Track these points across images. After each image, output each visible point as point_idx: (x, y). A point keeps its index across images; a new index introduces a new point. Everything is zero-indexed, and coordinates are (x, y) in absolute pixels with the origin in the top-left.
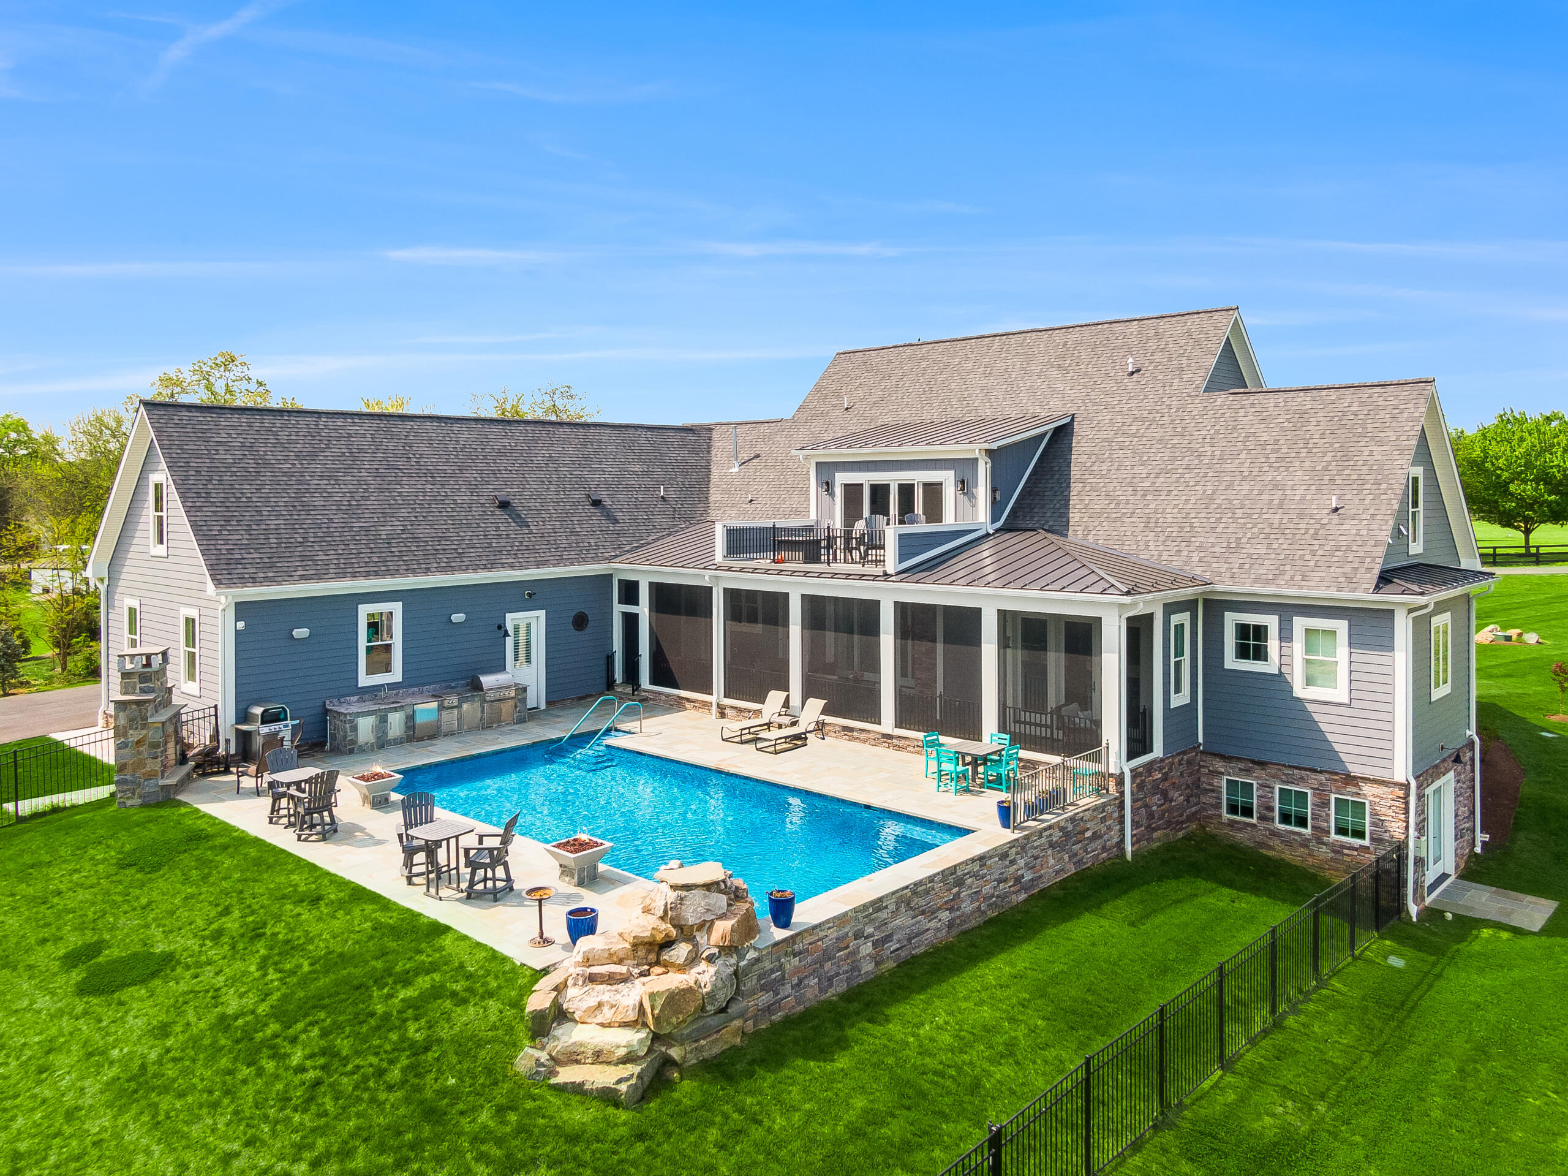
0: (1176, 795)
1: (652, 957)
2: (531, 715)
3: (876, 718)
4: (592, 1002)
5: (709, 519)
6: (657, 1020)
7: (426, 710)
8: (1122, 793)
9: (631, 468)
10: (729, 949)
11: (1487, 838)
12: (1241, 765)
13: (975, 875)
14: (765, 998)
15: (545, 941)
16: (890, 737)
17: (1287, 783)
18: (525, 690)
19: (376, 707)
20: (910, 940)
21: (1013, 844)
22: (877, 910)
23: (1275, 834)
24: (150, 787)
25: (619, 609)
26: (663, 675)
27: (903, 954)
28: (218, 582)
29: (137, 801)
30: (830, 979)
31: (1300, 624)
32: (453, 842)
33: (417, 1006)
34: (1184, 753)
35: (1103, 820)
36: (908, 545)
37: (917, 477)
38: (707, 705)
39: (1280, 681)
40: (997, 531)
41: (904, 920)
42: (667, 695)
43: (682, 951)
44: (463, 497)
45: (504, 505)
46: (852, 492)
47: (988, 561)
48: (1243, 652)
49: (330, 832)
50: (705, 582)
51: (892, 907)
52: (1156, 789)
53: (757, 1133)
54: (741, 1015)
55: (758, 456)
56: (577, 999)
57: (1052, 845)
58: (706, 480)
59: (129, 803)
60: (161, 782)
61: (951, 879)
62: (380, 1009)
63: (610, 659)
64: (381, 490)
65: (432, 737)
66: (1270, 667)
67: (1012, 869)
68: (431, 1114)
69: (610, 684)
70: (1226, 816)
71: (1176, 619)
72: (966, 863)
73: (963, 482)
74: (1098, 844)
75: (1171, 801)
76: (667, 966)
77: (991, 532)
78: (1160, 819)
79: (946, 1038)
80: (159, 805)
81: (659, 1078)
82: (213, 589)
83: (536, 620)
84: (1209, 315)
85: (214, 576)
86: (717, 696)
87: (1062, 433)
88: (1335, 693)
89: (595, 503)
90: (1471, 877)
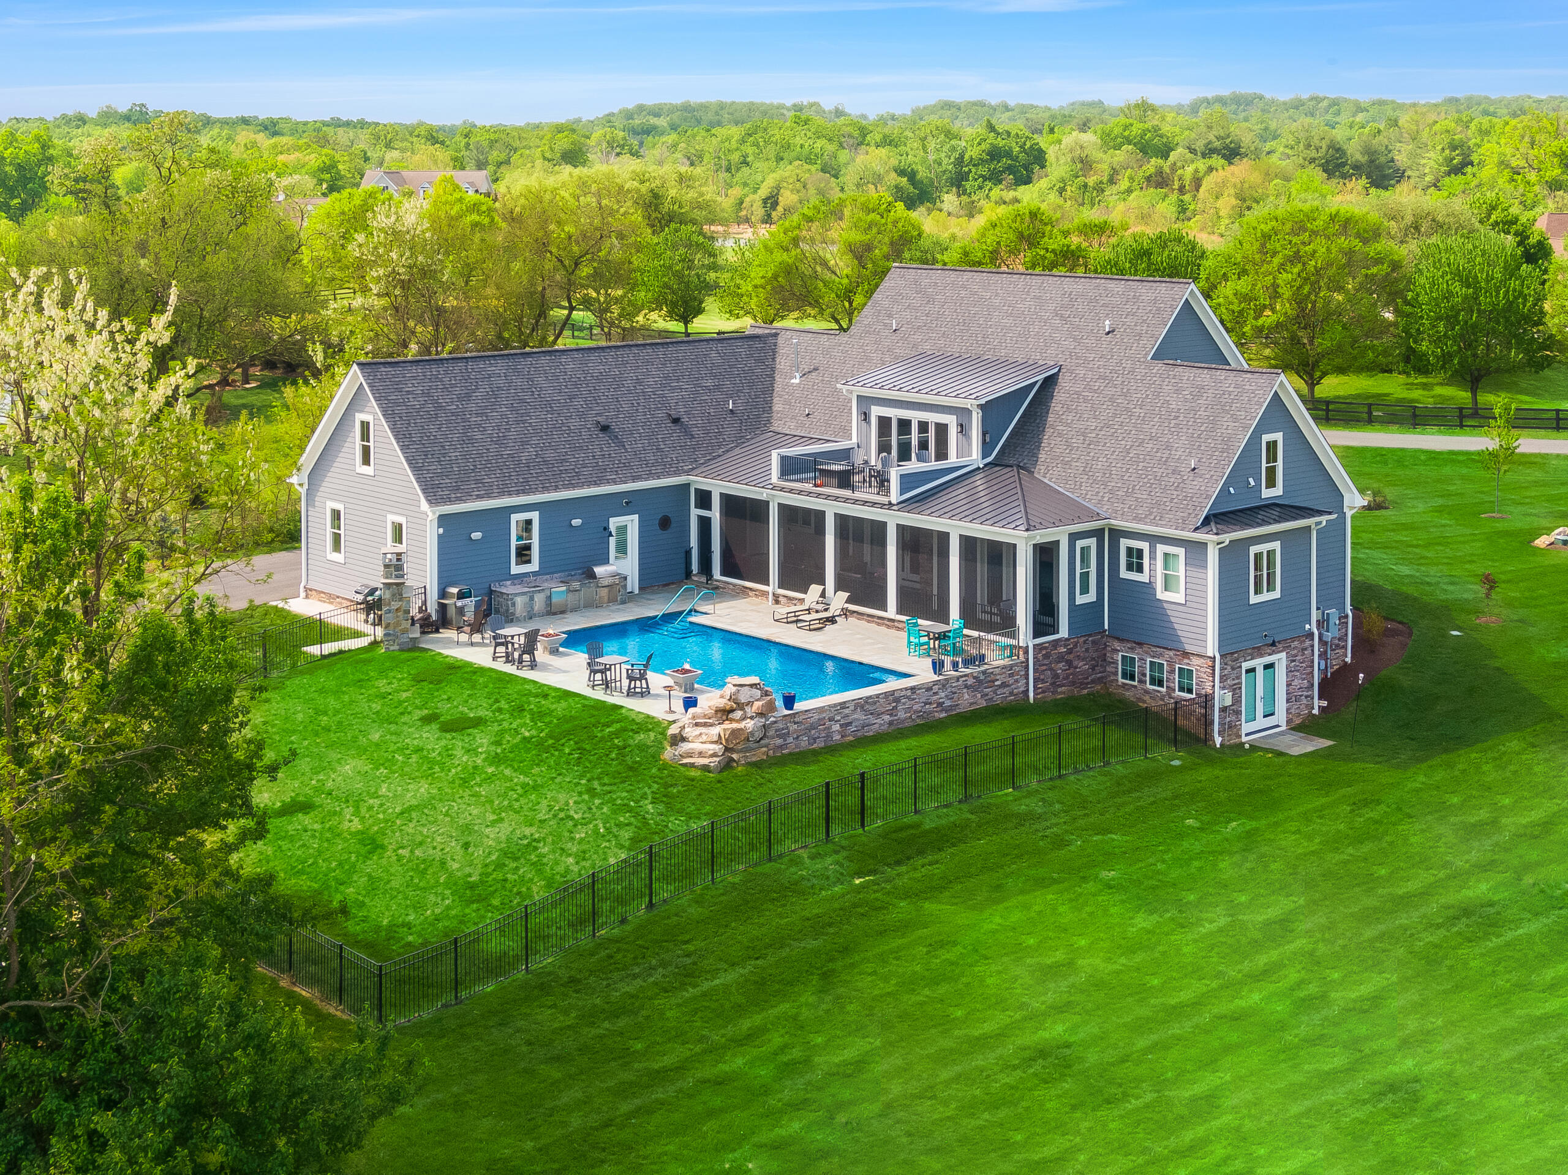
0: (1081, 664)
1: (724, 718)
2: (629, 598)
3: (883, 607)
4: (697, 733)
5: (772, 429)
6: (727, 740)
7: (559, 591)
8: (1027, 660)
9: (704, 383)
10: (761, 714)
11: (1325, 703)
12: (1129, 645)
13: (908, 697)
14: (779, 741)
15: (671, 712)
16: (893, 620)
17: (1153, 657)
18: (625, 578)
19: (527, 590)
20: (863, 727)
21: (936, 683)
22: (842, 708)
23: (1147, 692)
24: (404, 639)
25: (695, 512)
26: (731, 568)
27: (859, 734)
28: (430, 502)
29: (397, 647)
30: (815, 739)
31: (1161, 549)
32: (618, 666)
33: (617, 734)
34: (1090, 635)
35: (1011, 675)
36: (908, 482)
37: (933, 418)
38: (765, 594)
39: (1150, 586)
40: (986, 465)
41: (859, 716)
42: (735, 585)
43: (738, 714)
44: (574, 423)
45: (605, 428)
46: (884, 423)
47: (981, 488)
48: (1130, 568)
49: (533, 665)
50: (764, 497)
51: (852, 708)
52: (1061, 658)
54: (766, 746)
55: (816, 369)
56: (689, 732)
57: (966, 686)
58: (769, 390)
59: (392, 648)
60: (411, 636)
61: (891, 698)
62: (599, 735)
63: (688, 553)
64: (518, 422)
65: (563, 612)
66: (1144, 577)
67: (935, 698)
68: (632, 769)
69: (688, 574)
70: (1121, 680)
71: (1080, 544)
72: (901, 690)
73: (962, 426)
74: (1006, 690)
75: (1076, 668)
76: (732, 720)
77: (981, 466)
78: (1064, 679)
80: (410, 650)
81: (728, 765)
82: (424, 505)
83: (632, 523)
84: (1172, 285)
85: (426, 497)
86: (773, 586)
87: (1050, 382)
88: (1178, 597)
89: (676, 420)
90: (1295, 724)
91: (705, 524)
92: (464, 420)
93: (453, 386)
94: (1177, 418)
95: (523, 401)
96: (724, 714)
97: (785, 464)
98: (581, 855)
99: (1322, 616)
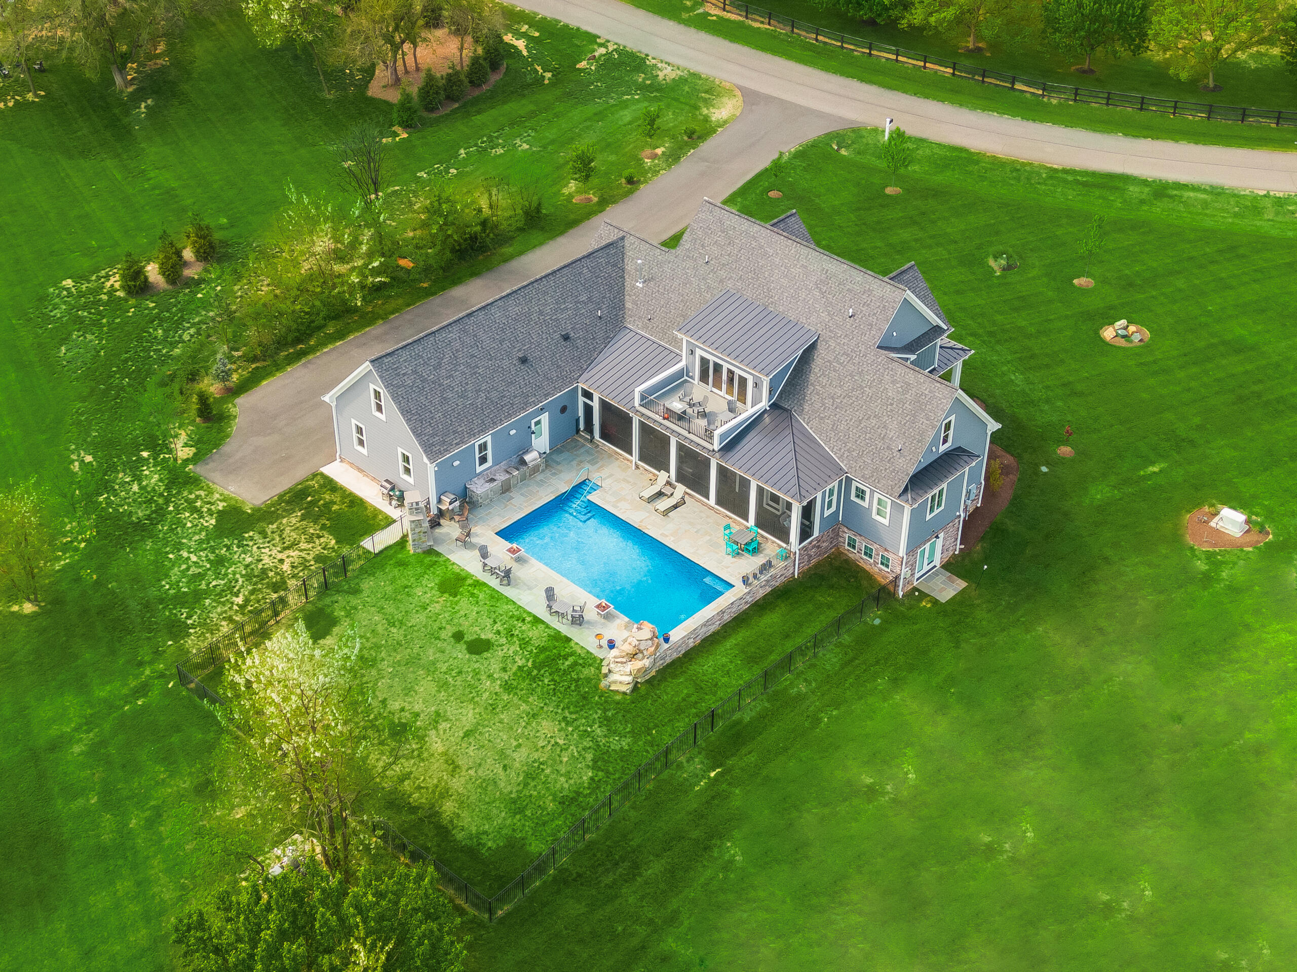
0: (825, 544)
1: (632, 658)
3: (708, 496)
4: (618, 669)
5: (626, 324)
6: (635, 673)
8: (795, 557)
9: (582, 300)
10: (653, 654)
11: (963, 546)
12: (853, 533)
14: (662, 662)
15: (602, 650)
16: (713, 509)
17: (867, 544)
19: (488, 486)
22: (696, 630)
23: (862, 558)
24: (425, 546)
25: (581, 400)
26: (606, 438)
28: (429, 459)
29: (420, 550)
30: (680, 651)
31: (877, 495)
33: (572, 667)
34: (831, 528)
35: (786, 569)
38: (630, 460)
39: (868, 510)
40: (770, 407)
41: (704, 630)
42: (609, 447)
43: (640, 655)
44: (506, 363)
45: (524, 360)
46: (704, 363)
48: (857, 497)
49: (509, 581)
50: (629, 412)
52: (814, 547)
53: (660, 701)
54: (655, 667)
55: (653, 282)
56: (613, 668)
58: (620, 292)
62: (562, 667)
63: (578, 420)
64: (472, 375)
65: (509, 489)
66: (865, 504)
67: (744, 600)
68: (584, 698)
69: (578, 431)
70: (847, 547)
73: (756, 383)
74: (783, 578)
75: (822, 547)
76: (637, 660)
78: (815, 556)
79: (711, 670)
80: (429, 552)
81: (635, 686)
82: (426, 460)
83: (545, 418)
84: (894, 289)
85: (427, 456)
86: (635, 457)
87: (812, 347)
88: (886, 522)
89: (566, 338)
90: (947, 566)
91: (588, 410)
92: (440, 385)
93: (429, 359)
94: (892, 404)
95: (473, 356)
96: (633, 656)
97: (643, 398)
98: (568, 775)
99: (969, 492)
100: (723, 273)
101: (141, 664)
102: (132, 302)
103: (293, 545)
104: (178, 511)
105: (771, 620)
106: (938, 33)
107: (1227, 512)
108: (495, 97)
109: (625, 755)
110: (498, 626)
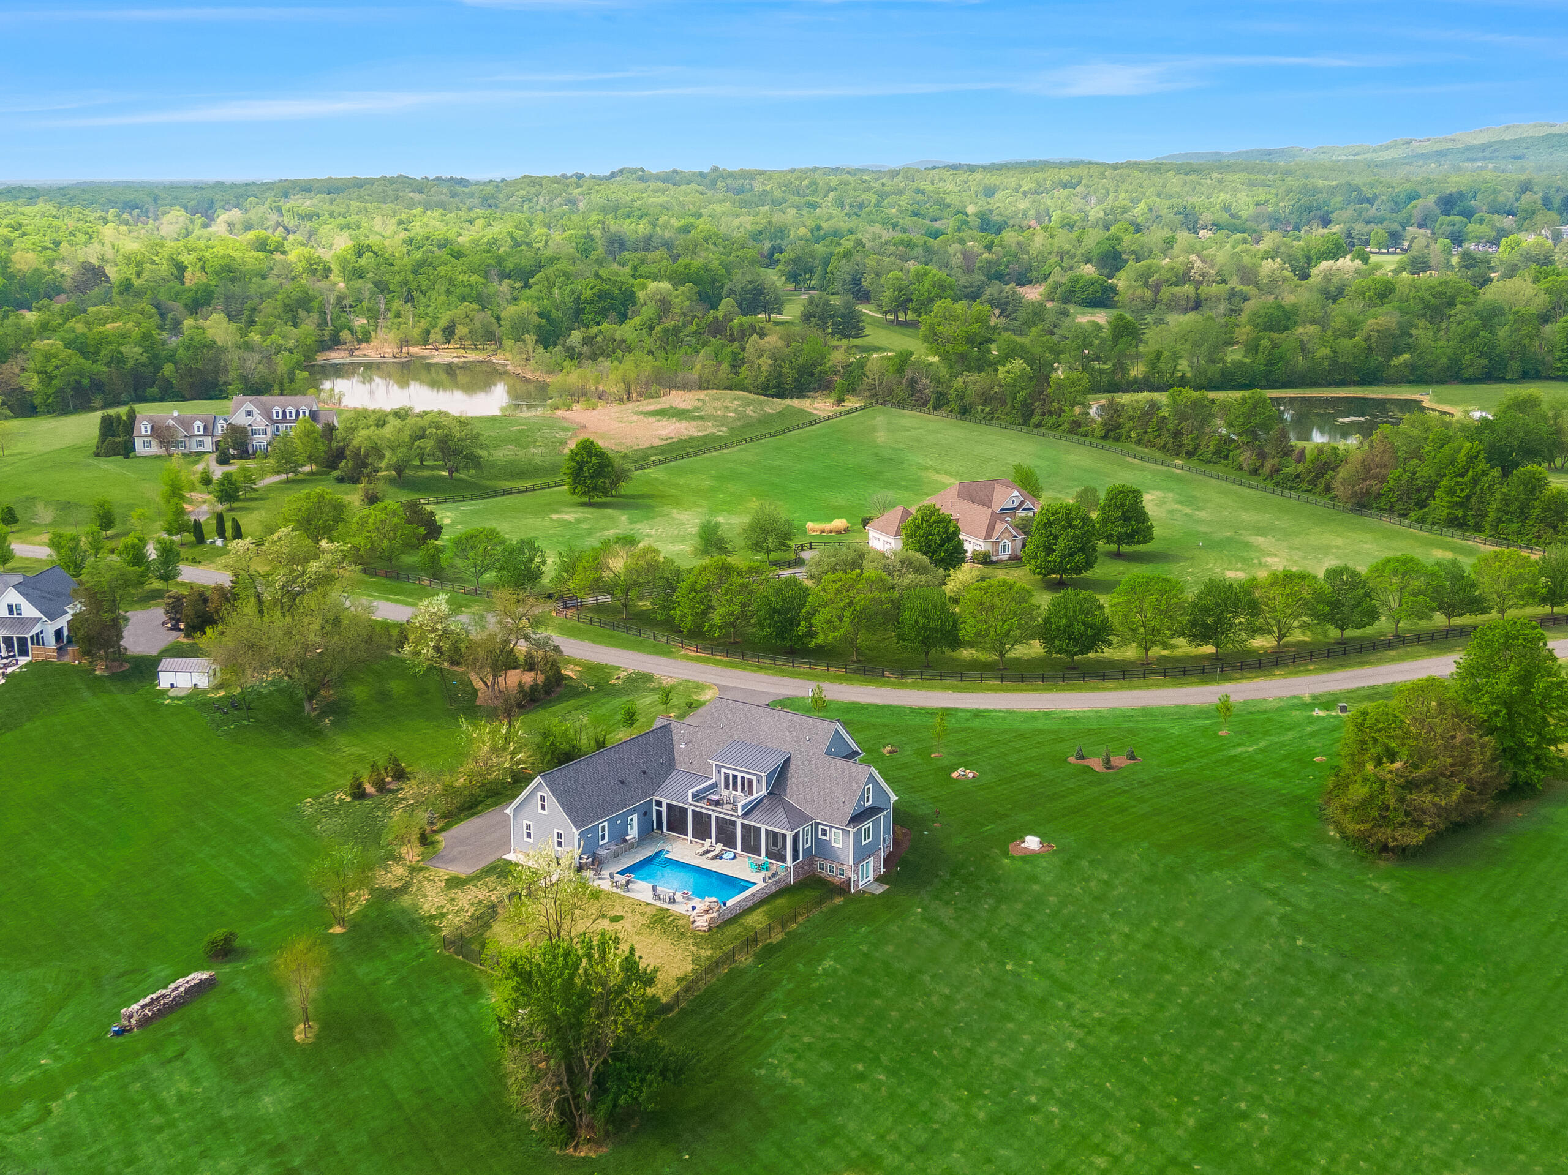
0: (806, 867)
2: (638, 850)
4: (699, 919)
5: (677, 768)
6: (709, 921)
7: (615, 848)
8: (791, 870)
10: (718, 910)
11: (885, 870)
12: (822, 860)
13: (758, 894)
14: (723, 917)
15: (687, 910)
16: (740, 854)
17: (830, 864)
19: (606, 851)
21: (766, 886)
22: (740, 902)
23: (828, 875)
25: (655, 808)
27: (744, 909)
28: (576, 828)
30: (733, 914)
31: (833, 830)
34: (809, 857)
35: (787, 877)
37: (746, 776)
38: (686, 840)
39: (829, 842)
40: (768, 796)
42: (673, 835)
44: (612, 783)
45: (622, 782)
46: (727, 775)
47: (767, 808)
48: (822, 836)
50: (685, 807)
51: (743, 902)
52: (800, 868)
53: (725, 934)
54: (720, 920)
55: (691, 742)
56: (696, 919)
57: (774, 885)
58: (672, 750)
61: (753, 895)
64: (595, 788)
65: (618, 856)
66: (827, 838)
67: (765, 892)
68: (683, 934)
69: (654, 830)
70: (819, 870)
71: (806, 829)
72: (756, 891)
73: (757, 781)
74: (785, 883)
75: (805, 869)
76: (711, 912)
77: (766, 795)
78: (801, 874)
79: (751, 922)
81: (710, 929)
82: (574, 829)
83: (635, 817)
84: (830, 723)
85: (573, 824)
86: (690, 837)
87: (788, 760)
88: (840, 846)
89: (644, 773)
90: (876, 880)
91: (659, 813)
92: (578, 791)
96: (707, 912)
97: (694, 796)
98: (679, 968)
99: (884, 840)
100: (731, 732)
101: (417, 944)
102: (356, 802)
103: (495, 889)
104: (420, 882)
105: (781, 902)
106: (834, 647)
107: (1029, 838)
108: (560, 699)
109: (709, 958)
110: (626, 909)
